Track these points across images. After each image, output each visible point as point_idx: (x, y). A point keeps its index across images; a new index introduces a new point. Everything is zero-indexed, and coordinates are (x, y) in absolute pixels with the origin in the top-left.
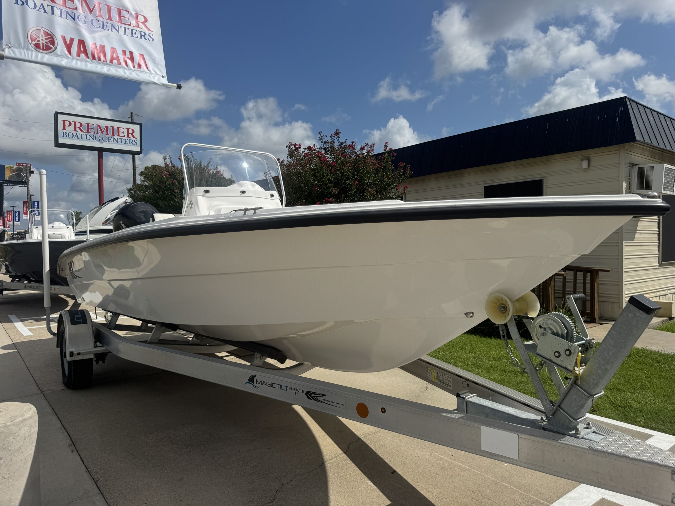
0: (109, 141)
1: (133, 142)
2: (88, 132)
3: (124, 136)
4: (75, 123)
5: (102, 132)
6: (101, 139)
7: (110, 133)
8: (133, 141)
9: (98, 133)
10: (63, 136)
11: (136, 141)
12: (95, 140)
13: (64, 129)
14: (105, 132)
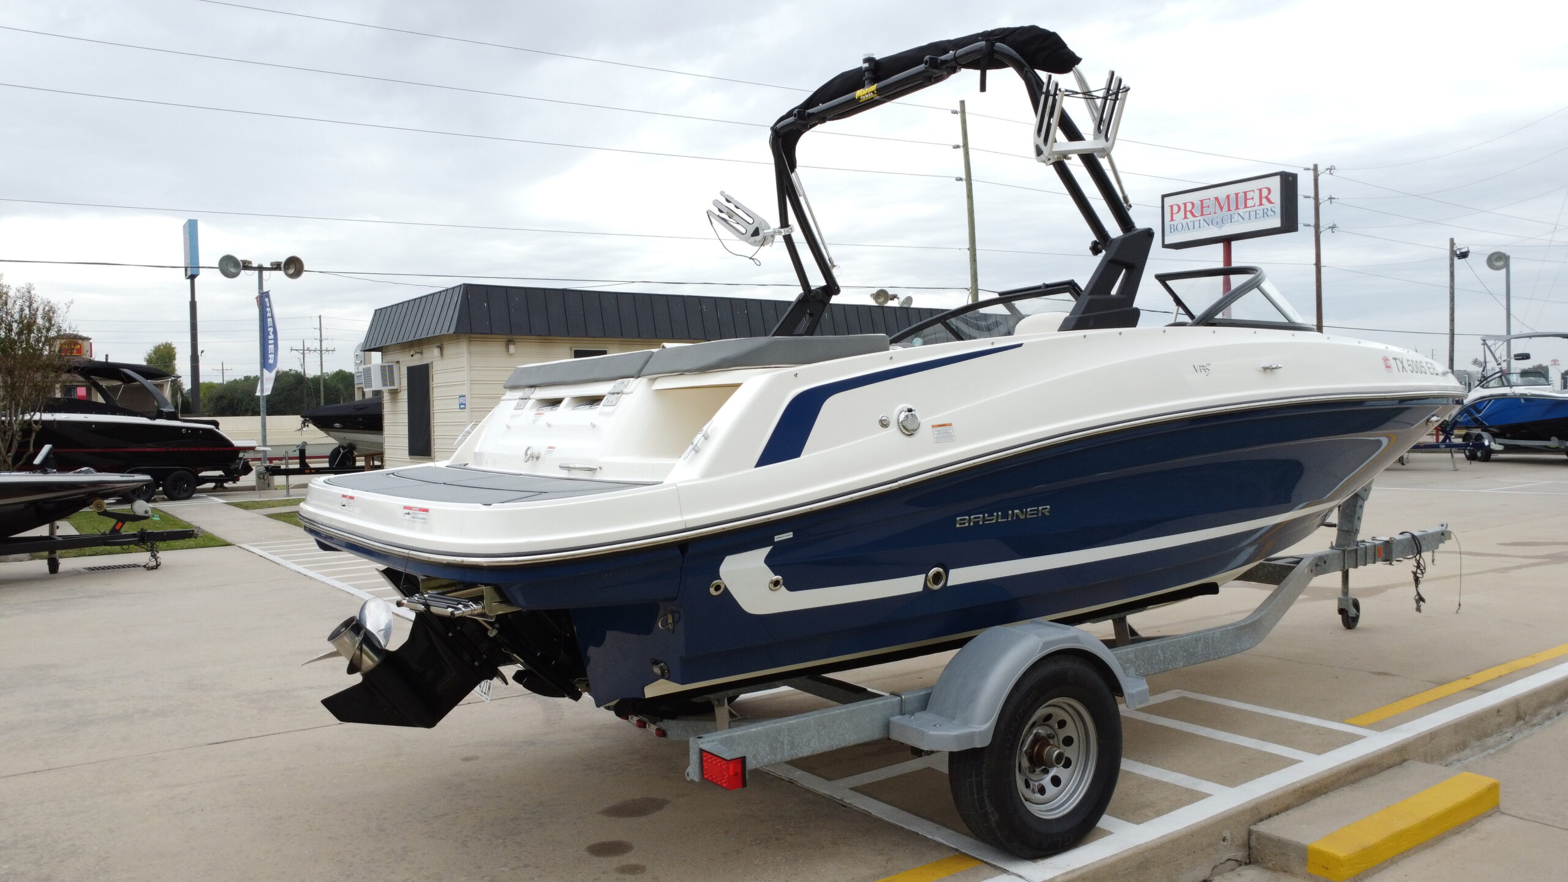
0: (1231, 222)
1: (1270, 213)
2: (1202, 214)
3: (1254, 206)
4: (1185, 204)
5: (1221, 208)
6: (1220, 221)
7: (1233, 206)
8: (1269, 210)
9: (1215, 213)
10: (1171, 232)
11: (1273, 209)
12: (1211, 225)
13: (1172, 220)
14: (1226, 208)
